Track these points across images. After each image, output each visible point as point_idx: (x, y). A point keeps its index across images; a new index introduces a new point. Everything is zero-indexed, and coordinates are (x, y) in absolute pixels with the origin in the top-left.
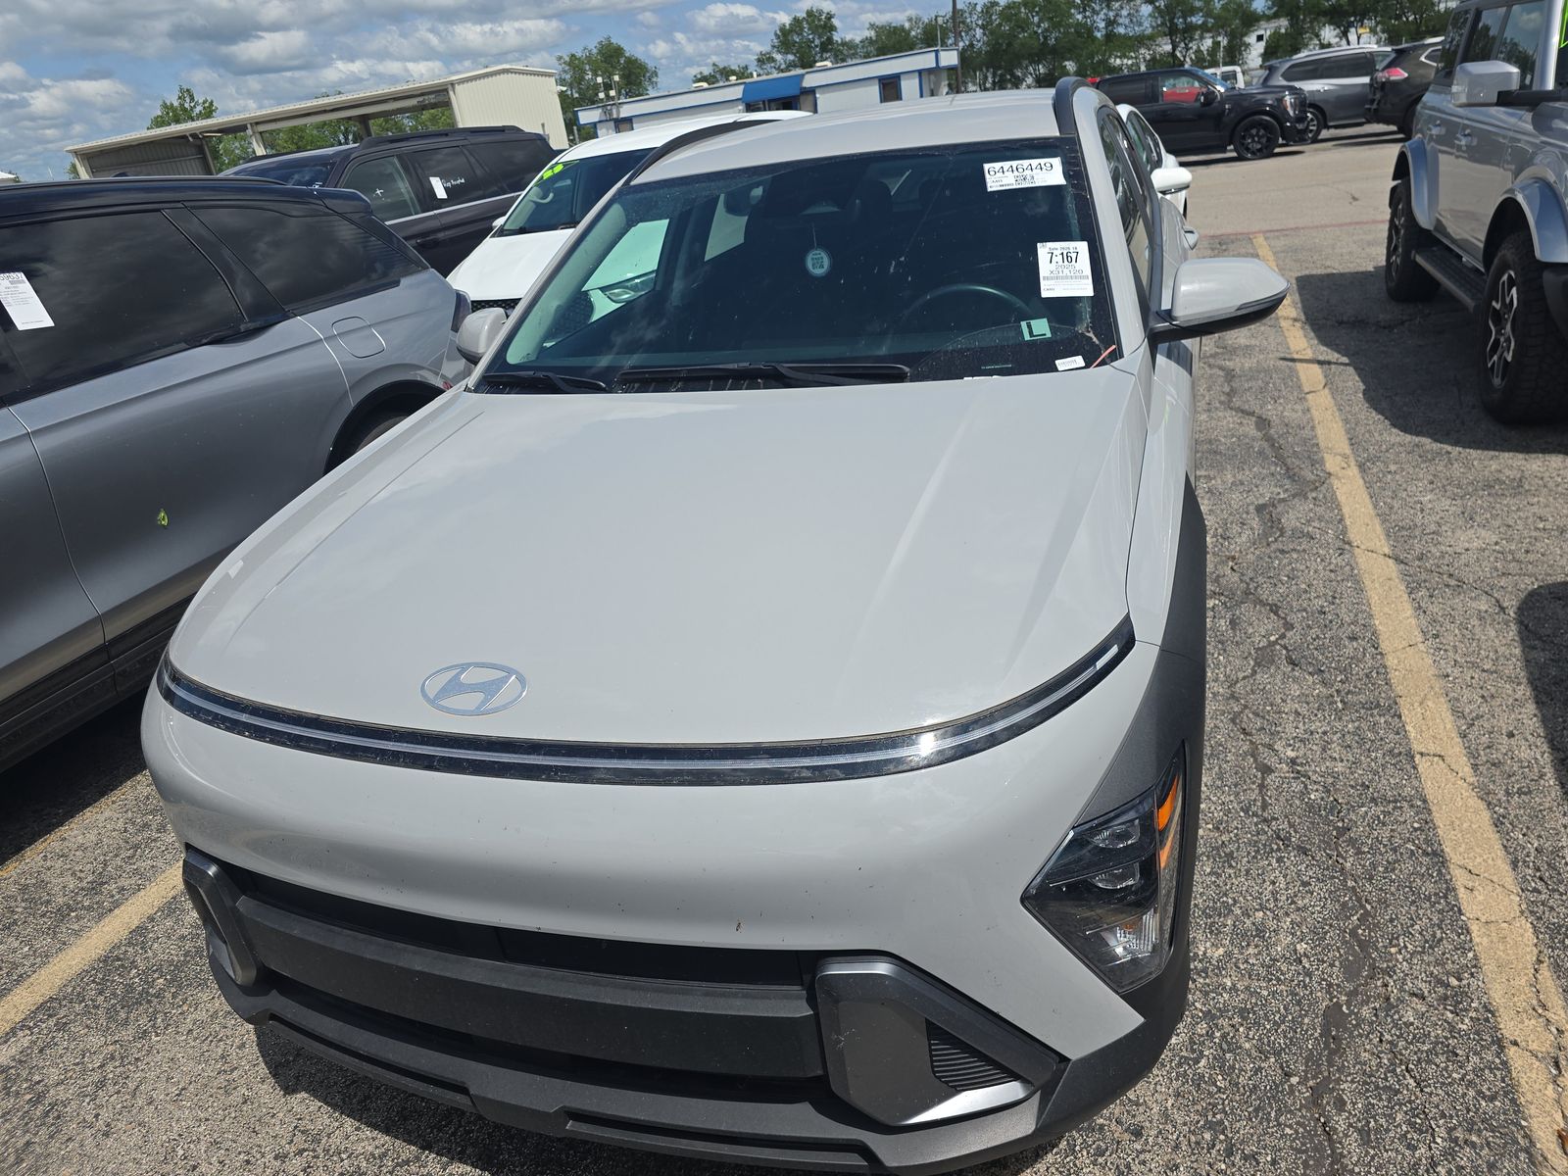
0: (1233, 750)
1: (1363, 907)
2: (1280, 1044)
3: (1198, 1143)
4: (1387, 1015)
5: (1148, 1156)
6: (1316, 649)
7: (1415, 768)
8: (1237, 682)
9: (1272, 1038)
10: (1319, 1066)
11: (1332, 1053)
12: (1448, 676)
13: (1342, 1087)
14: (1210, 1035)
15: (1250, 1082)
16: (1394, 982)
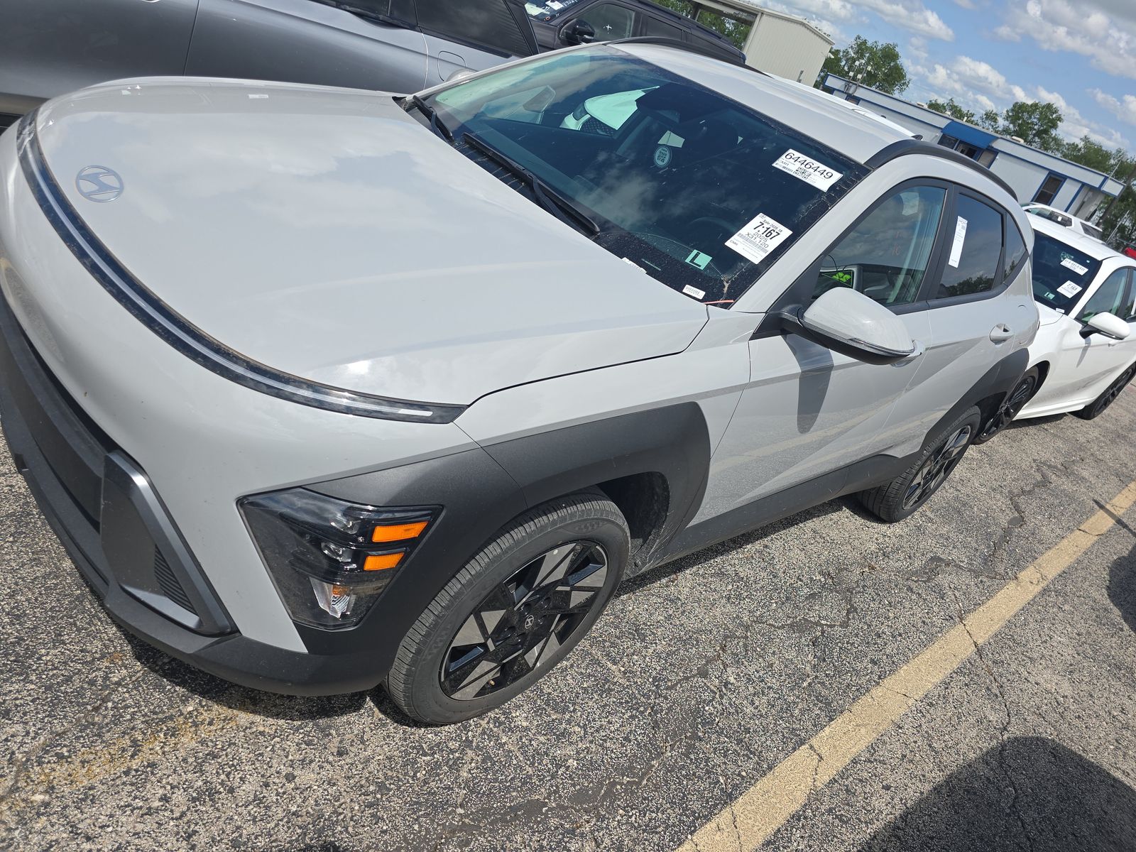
0: (701, 649)
1: (642, 778)
2: (482, 789)
3: (362, 786)
4: (563, 834)
5: (328, 767)
6: (841, 648)
7: (794, 749)
8: (764, 623)
9: (482, 783)
10: (483, 818)
11: (503, 820)
12: (901, 728)
13: (479, 838)
14: (452, 751)
15: (435, 789)
16: (595, 824)
